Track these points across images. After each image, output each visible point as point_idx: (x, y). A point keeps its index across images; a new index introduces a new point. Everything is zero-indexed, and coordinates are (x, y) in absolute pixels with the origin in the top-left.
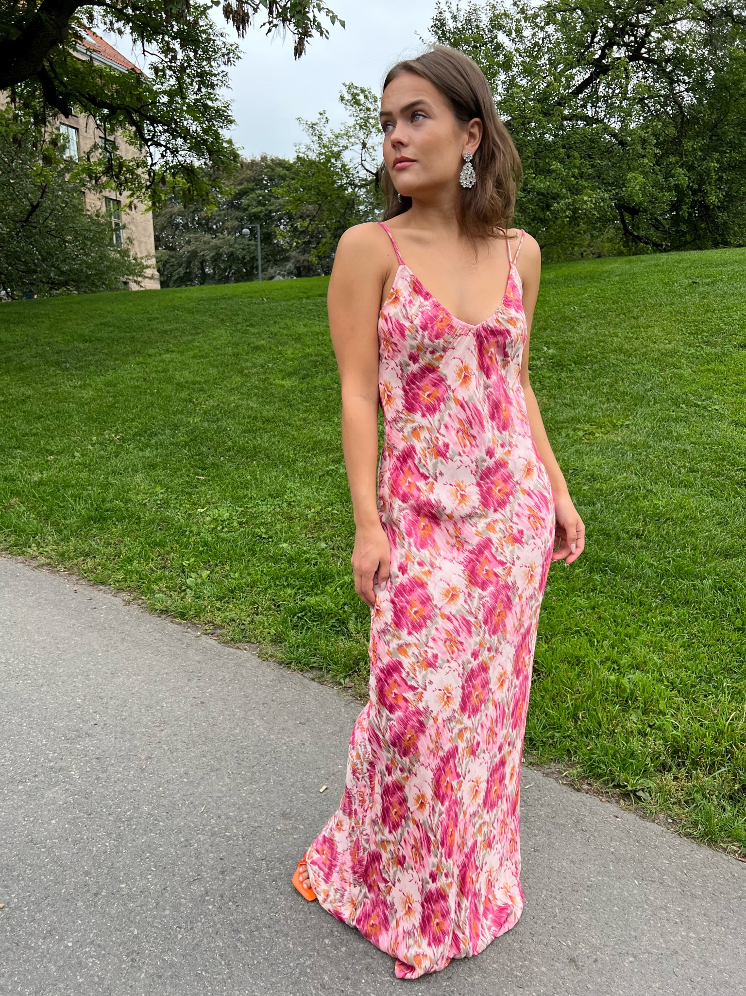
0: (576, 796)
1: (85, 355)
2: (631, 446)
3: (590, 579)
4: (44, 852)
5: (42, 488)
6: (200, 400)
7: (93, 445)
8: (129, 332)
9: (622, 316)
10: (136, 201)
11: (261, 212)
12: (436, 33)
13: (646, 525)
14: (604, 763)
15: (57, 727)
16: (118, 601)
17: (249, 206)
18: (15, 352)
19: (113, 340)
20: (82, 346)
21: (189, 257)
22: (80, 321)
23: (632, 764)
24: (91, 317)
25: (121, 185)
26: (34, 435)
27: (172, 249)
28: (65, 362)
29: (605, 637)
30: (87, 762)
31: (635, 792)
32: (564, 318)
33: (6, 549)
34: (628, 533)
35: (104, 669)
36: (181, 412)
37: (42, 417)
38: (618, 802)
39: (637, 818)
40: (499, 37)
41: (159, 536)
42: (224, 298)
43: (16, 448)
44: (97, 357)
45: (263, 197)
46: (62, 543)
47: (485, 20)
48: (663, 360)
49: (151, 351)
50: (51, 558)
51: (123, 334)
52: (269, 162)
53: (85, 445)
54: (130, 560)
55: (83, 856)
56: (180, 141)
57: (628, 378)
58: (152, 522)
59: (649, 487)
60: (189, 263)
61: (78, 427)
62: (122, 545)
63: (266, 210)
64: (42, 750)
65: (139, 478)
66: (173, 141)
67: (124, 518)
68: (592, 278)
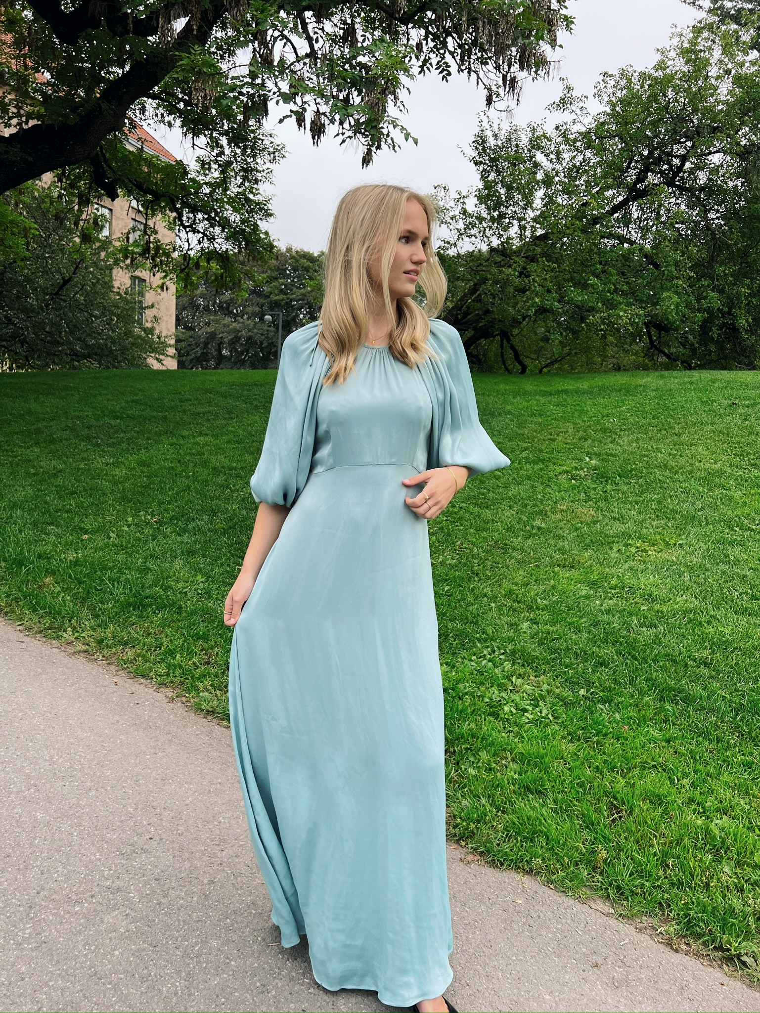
0: (676, 958)
1: (116, 432)
2: (688, 566)
3: (663, 709)
4: (110, 989)
5: (78, 569)
6: (237, 487)
7: (129, 526)
8: (161, 412)
9: (664, 432)
10: (168, 283)
11: (283, 300)
12: (477, 148)
13: (713, 652)
14: (703, 921)
15: (110, 839)
16: (160, 697)
17: (271, 293)
18: (44, 424)
19: (145, 419)
20: (112, 422)
21: (207, 338)
22: (109, 397)
23: (733, 924)
24: (121, 393)
25: (155, 266)
26: (68, 511)
27: (192, 329)
28: (95, 437)
29: (686, 775)
30: (146, 883)
31: (739, 956)
32: (604, 430)
33: (41, 632)
34: (695, 660)
35: (154, 774)
36: (219, 498)
37: (76, 493)
38: (721, 967)
39: (744, 987)
40: (537, 157)
41: (202, 628)
42: (256, 385)
43: (49, 524)
44: (128, 435)
45: (286, 286)
46: (99, 629)
47: (524, 140)
48: (710, 479)
49: (185, 433)
50: (88, 645)
51: (155, 414)
52: (294, 254)
53: (120, 526)
54: (172, 653)
55: (153, 997)
56: (218, 230)
57: (676, 496)
58: (194, 613)
59: (712, 613)
60: (206, 344)
61: (112, 506)
62: (163, 635)
63: (288, 299)
64: (96, 865)
65: (178, 564)
66: (211, 229)
67: (165, 606)
68: (628, 391)
